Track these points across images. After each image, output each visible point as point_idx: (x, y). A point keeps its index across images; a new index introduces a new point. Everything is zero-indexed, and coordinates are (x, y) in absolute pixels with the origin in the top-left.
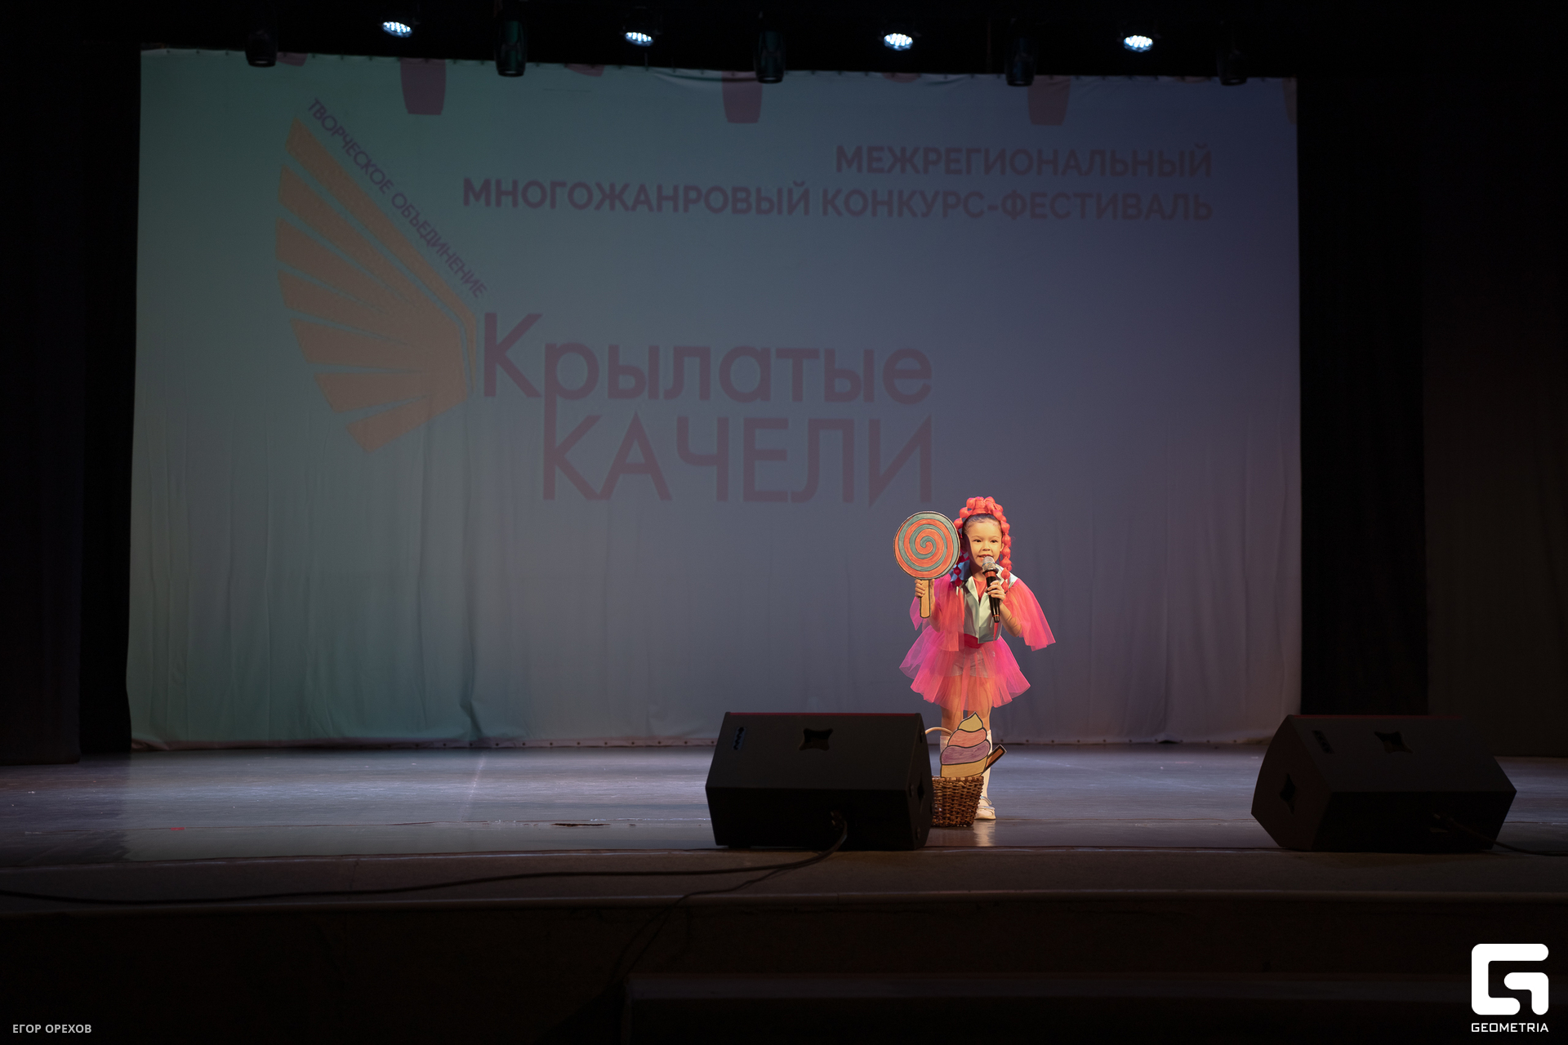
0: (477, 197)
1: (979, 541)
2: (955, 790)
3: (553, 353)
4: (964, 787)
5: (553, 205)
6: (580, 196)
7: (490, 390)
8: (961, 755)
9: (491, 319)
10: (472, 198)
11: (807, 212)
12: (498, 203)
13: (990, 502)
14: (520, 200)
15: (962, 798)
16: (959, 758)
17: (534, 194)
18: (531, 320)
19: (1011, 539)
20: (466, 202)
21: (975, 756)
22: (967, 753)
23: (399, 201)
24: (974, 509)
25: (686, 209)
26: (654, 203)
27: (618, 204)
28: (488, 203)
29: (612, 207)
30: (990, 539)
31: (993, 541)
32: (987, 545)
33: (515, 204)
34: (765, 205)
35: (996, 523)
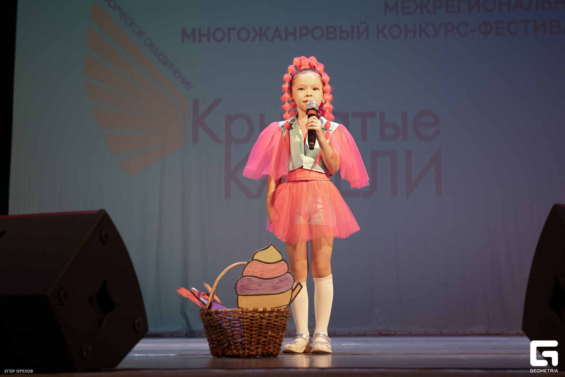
0: (189, 38)
1: (301, 89)
2: (252, 320)
3: (229, 119)
4: (262, 318)
5: (229, 40)
6: (244, 35)
7: (195, 140)
8: (260, 286)
9: (196, 103)
10: (186, 39)
11: (368, 37)
12: (200, 41)
13: (313, 60)
14: (211, 38)
15: (261, 329)
16: (257, 290)
17: (219, 35)
18: (217, 102)
19: (332, 88)
20: (183, 41)
21: (277, 288)
22: (268, 284)
23: (148, 42)
24: (300, 66)
25: (301, 39)
26: (283, 35)
27: (264, 38)
28: (194, 41)
29: (261, 40)
30: (312, 86)
31: (315, 89)
32: (310, 91)
33: (209, 40)
34: (344, 35)
35: (318, 75)
